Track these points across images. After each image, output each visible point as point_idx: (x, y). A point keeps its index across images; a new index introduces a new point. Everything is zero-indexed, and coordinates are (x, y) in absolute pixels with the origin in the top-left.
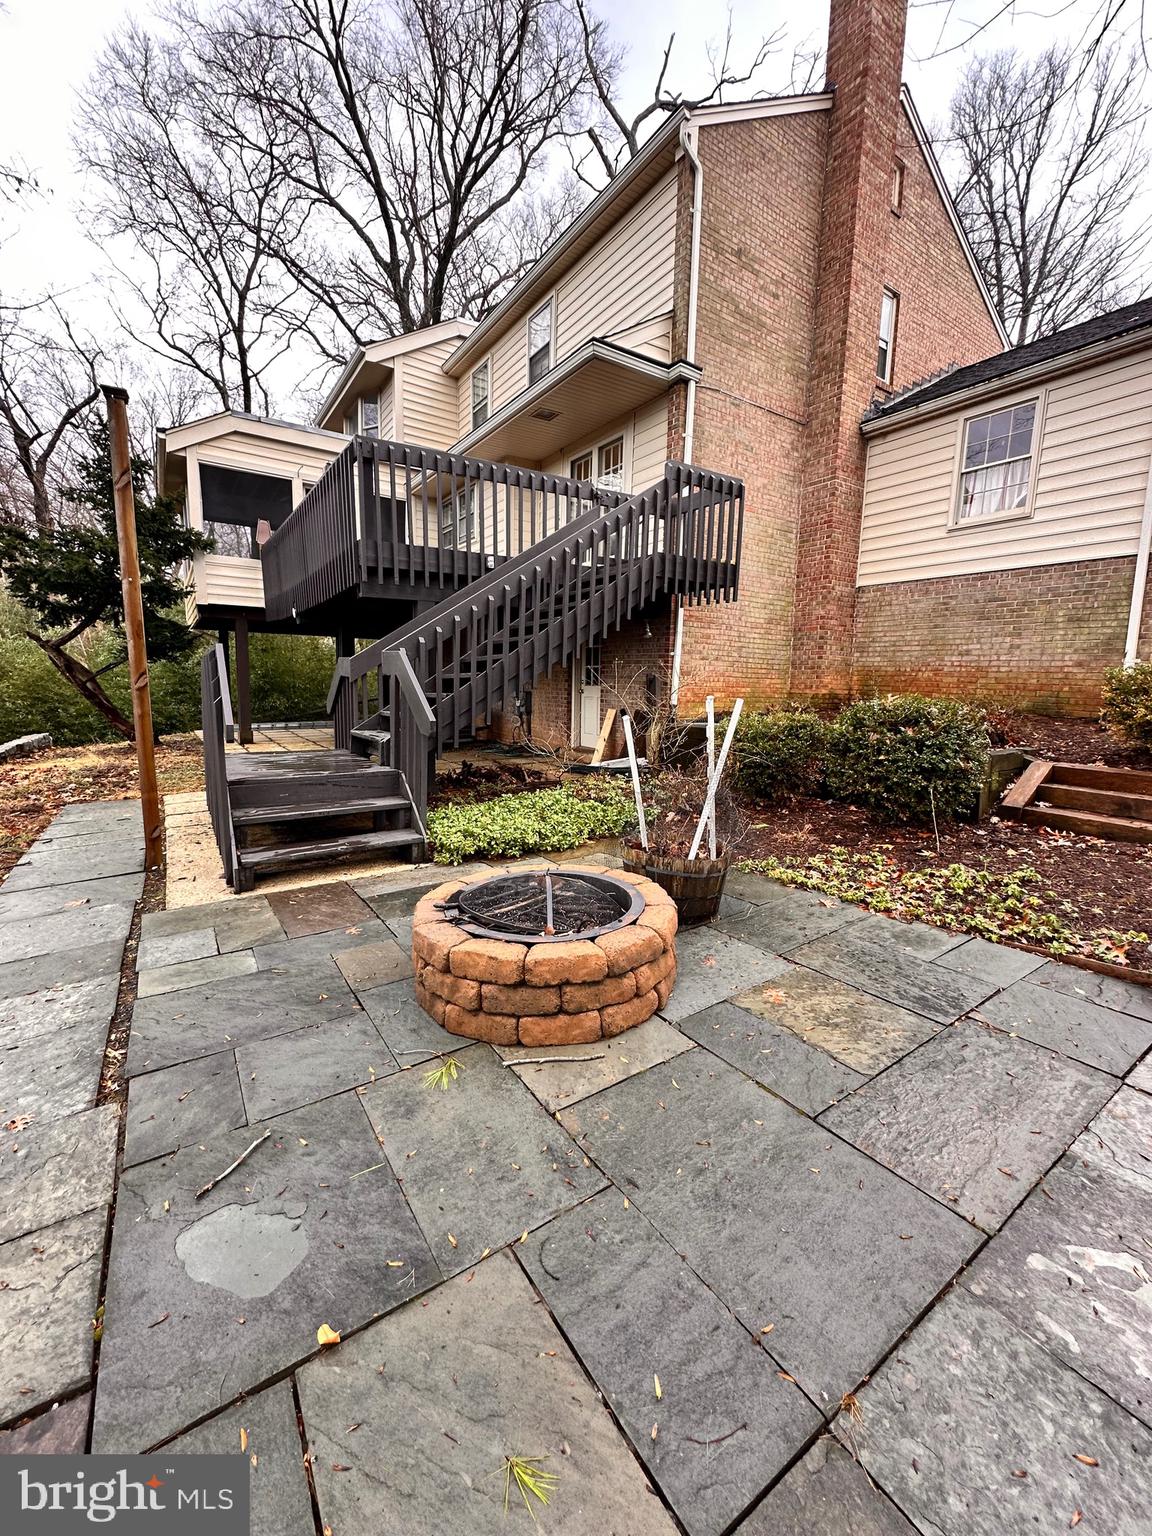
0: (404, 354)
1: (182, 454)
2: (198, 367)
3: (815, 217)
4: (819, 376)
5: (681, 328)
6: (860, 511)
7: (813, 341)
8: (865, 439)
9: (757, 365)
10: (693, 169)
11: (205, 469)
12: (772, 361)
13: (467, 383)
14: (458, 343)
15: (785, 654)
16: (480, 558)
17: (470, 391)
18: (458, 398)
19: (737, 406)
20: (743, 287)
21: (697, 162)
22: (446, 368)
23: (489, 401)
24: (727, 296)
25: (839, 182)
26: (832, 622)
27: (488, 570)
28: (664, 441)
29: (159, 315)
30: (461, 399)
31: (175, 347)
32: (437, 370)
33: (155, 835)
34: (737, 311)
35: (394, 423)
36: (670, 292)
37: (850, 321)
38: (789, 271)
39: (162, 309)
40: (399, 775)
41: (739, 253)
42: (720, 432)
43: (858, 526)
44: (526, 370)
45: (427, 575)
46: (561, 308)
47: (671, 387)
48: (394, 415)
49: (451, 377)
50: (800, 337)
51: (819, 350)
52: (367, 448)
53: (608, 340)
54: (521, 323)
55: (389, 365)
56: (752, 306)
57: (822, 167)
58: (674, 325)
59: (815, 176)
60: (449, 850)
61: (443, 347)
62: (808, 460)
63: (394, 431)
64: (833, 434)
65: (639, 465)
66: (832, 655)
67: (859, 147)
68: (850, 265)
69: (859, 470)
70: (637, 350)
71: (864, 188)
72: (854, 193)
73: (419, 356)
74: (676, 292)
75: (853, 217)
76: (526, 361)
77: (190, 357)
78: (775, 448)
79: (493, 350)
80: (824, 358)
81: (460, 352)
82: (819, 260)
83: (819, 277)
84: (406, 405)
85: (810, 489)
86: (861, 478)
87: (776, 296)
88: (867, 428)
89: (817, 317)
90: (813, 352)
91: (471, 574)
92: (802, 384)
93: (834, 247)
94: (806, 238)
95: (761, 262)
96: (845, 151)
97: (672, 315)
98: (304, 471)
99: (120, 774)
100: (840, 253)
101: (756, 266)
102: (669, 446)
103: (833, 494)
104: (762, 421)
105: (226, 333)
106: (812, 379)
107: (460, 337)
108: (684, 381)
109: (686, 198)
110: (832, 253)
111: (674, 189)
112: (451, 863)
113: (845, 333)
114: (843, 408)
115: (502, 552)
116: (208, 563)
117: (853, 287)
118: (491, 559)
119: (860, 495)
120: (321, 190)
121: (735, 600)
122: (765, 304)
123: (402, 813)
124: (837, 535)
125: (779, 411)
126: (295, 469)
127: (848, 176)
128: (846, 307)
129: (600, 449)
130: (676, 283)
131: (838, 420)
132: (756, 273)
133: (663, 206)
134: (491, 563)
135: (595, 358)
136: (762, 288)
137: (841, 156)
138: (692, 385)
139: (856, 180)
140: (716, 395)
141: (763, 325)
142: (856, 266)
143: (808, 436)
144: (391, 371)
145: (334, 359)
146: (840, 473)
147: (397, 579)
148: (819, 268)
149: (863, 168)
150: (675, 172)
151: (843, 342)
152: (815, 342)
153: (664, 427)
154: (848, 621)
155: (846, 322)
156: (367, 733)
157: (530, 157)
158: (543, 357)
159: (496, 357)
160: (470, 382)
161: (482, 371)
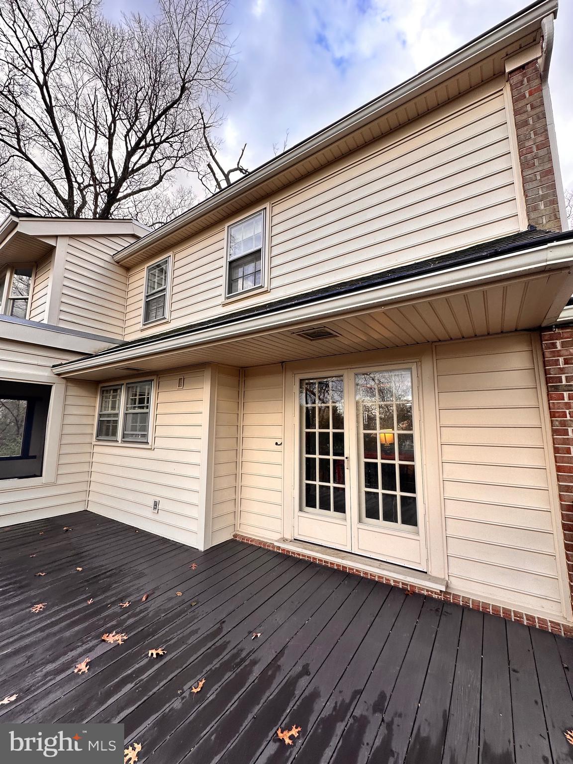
0: (67, 236)
13: (141, 276)
14: (131, 240)
17: (144, 281)
18: (126, 285)
23: (168, 293)
30: (130, 287)
32: (106, 257)
44: (223, 271)
49: (122, 266)
55: (50, 242)
61: (116, 240)
63: (47, 305)
73: (87, 241)
76: (224, 263)
79: (175, 250)
81: (135, 248)
107: (133, 236)
144: (53, 248)
157: (165, 173)
158: (246, 264)
159: (178, 257)
160: (144, 274)
161: (158, 266)
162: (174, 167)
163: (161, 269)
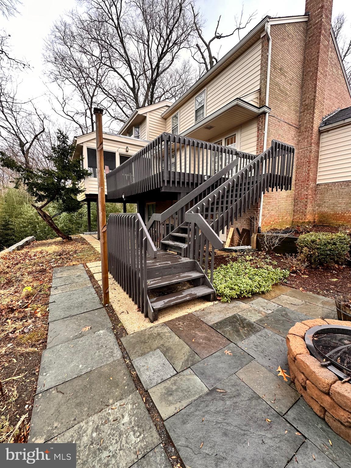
0: (150, 112)
1: (82, 145)
2: (74, 121)
3: (302, 57)
4: (304, 112)
5: (263, 95)
6: (318, 158)
7: (301, 100)
8: (320, 132)
9: (285, 108)
10: (268, 40)
11: (88, 149)
12: (289, 107)
13: (170, 121)
14: (167, 108)
15: (291, 208)
16: (202, 176)
17: (171, 123)
18: (166, 125)
19: (279, 122)
20: (281, 81)
21: (270, 37)
22: (162, 116)
23: (178, 125)
24: (277, 84)
25: (312, 45)
26: (310, 196)
27: (205, 181)
28: (256, 134)
29: (63, 105)
30: (167, 126)
31: (68, 115)
32: (160, 117)
33: (107, 291)
34: (280, 90)
35: (146, 134)
36: (259, 82)
37: (317, 92)
38: (294, 76)
39: (64, 104)
40: (195, 263)
41: (281, 69)
42: (274, 131)
43: (317, 163)
44: (194, 114)
45: (186, 183)
46: (208, 93)
47: (259, 115)
48: (146, 131)
49: (164, 119)
50: (297, 98)
51: (304, 103)
52: (168, 137)
53: (241, 99)
54: (192, 99)
55: (145, 115)
56: (284, 88)
57: (305, 41)
58: (260, 94)
59: (303, 44)
60: (226, 296)
61: (162, 109)
62: (300, 141)
63: (146, 136)
64: (310, 131)
65: (242, 144)
66: (309, 208)
67: (320, 32)
68: (317, 73)
69: (318, 144)
70: (249, 102)
71: (322, 46)
72: (318, 49)
73: (154, 112)
74: (261, 82)
75: (318, 56)
76: (194, 111)
77: (72, 118)
78: (290, 136)
79: (180, 109)
80: (306, 105)
81: (168, 110)
82: (303, 72)
83: (303, 78)
84: (150, 128)
85: (301, 150)
86: (319, 146)
87: (291, 84)
88: (321, 129)
89: (302, 92)
90: (301, 104)
91: (199, 182)
92: (298, 114)
93: (309, 67)
94: (299, 65)
95: (287, 73)
96: (314, 34)
97: (260, 91)
98: (120, 149)
99: (67, 254)
100: (312, 69)
101: (285, 74)
102: (258, 136)
103: (311, 152)
104: (286, 127)
105: (87, 109)
106: (301, 113)
107: (167, 106)
108: (264, 113)
109: (265, 50)
110: (309, 69)
111: (260, 47)
112: (227, 301)
113: (315, 96)
114: (314, 122)
115: (209, 174)
116: (89, 180)
117: (318, 81)
118: (206, 176)
119: (318, 152)
120: (112, 67)
121: (290, 190)
122: (288, 87)
123: (201, 279)
124: (312, 166)
125: (291, 124)
126: (117, 149)
127: (315, 42)
128: (315, 87)
129: (225, 139)
130: (261, 79)
131: (312, 126)
132: (285, 76)
133: (256, 54)
134: (206, 178)
135: (237, 105)
136: (287, 81)
137: (312, 36)
138: (267, 114)
139: (319, 44)
140: (273, 118)
141: (287, 94)
142: (319, 73)
143: (299, 132)
144: (146, 117)
145: (114, 118)
146: (313, 145)
147: (176, 185)
148: (303, 75)
149: (321, 40)
150: (260, 41)
151: (314, 100)
152: (302, 100)
153: (256, 129)
154: (314, 196)
155: (315, 92)
156: (166, 242)
157: (175, 55)
158: (200, 110)
159: (181, 111)
160: (171, 120)
161: (175, 116)
162: (179, 49)
163: (176, 117)
